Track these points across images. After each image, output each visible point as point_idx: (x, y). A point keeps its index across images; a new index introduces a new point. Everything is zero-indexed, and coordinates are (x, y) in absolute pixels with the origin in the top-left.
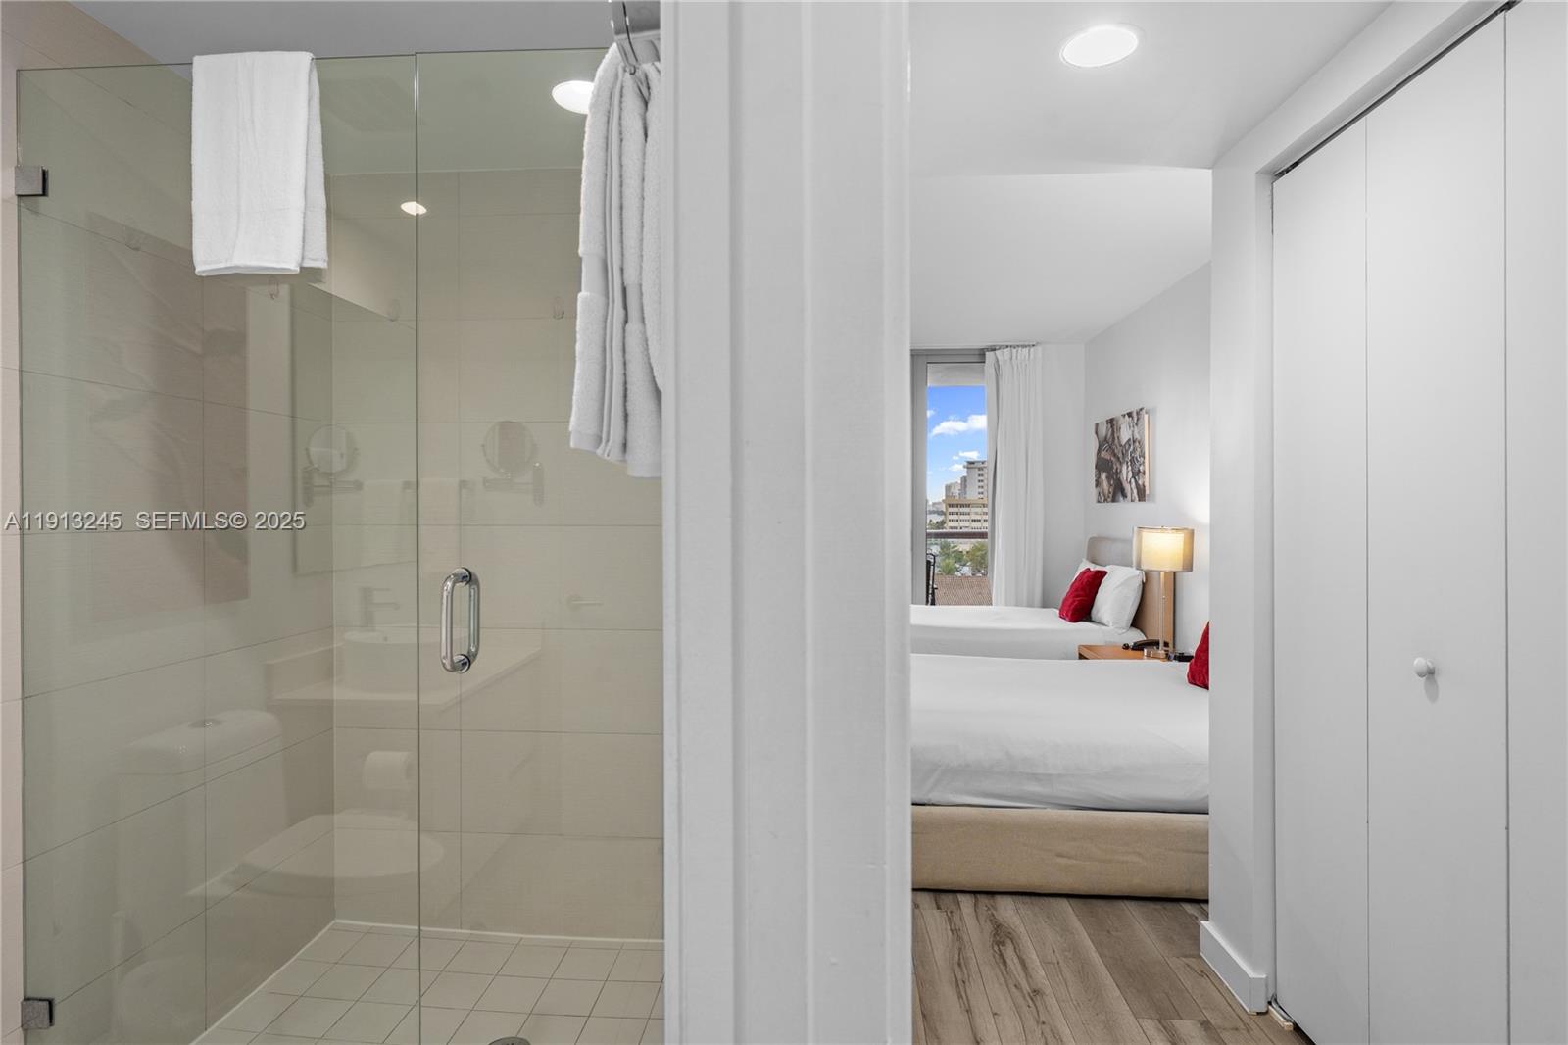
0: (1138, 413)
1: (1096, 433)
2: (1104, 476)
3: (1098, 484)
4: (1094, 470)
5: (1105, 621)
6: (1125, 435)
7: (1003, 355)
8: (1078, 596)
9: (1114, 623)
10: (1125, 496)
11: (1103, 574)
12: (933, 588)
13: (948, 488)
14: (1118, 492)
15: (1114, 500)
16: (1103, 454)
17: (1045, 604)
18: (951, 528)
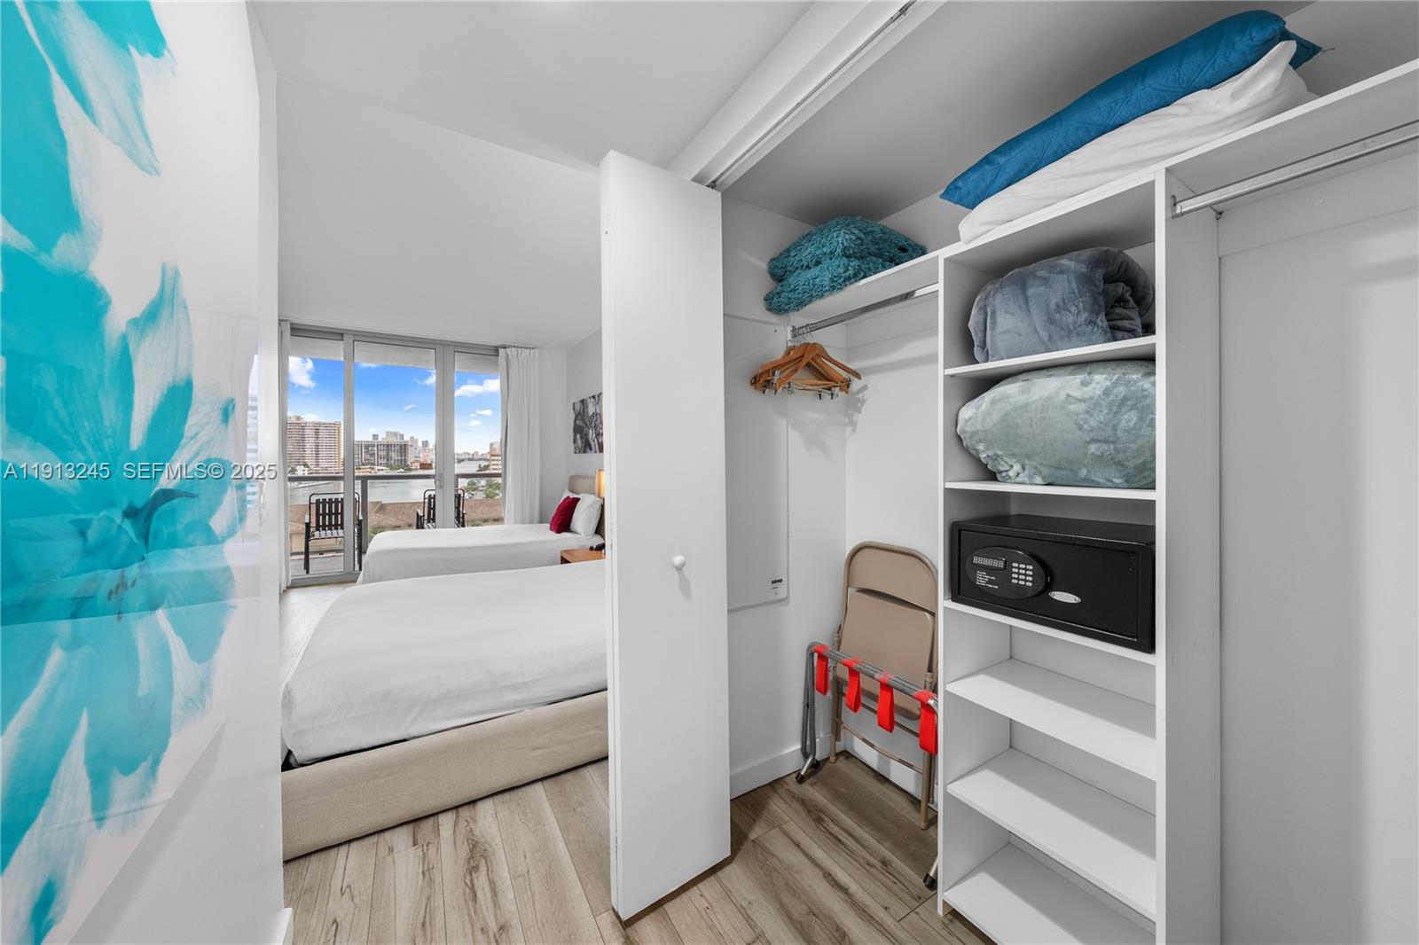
0: (598, 396)
1: (574, 409)
2: (578, 436)
3: (575, 442)
4: (572, 432)
5: (578, 531)
6: (591, 410)
7: (512, 352)
8: (562, 515)
9: (584, 533)
10: (591, 449)
11: (576, 501)
12: (463, 514)
13: (491, 445)
14: (586, 447)
15: (584, 452)
16: (578, 422)
17: (541, 522)
18: (494, 469)
